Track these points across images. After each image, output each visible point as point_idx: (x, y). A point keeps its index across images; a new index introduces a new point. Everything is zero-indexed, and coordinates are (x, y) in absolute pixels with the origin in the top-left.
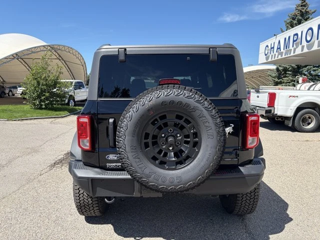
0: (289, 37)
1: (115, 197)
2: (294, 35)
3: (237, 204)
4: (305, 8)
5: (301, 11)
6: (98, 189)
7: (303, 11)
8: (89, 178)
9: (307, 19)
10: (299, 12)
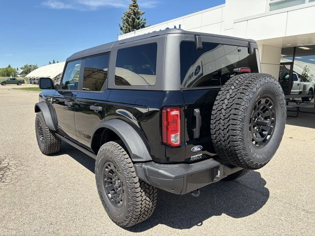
6: (189, 185)
8: (184, 175)
9: (138, 19)
10: (132, 11)
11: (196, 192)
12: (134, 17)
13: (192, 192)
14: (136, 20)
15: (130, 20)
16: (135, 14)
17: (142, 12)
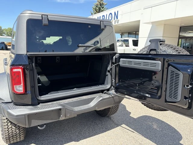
0: (100, 17)
1: (45, 124)
2: (103, 16)
3: (110, 111)
4: (102, 2)
5: (100, 3)
6: (33, 121)
7: (101, 3)
8: (25, 114)
9: (103, 8)
10: (99, 3)
11: (42, 126)
12: (100, 7)
13: (38, 126)
14: (101, 9)
15: (97, 8)
16: (101, 5)
17: (106, 4)
